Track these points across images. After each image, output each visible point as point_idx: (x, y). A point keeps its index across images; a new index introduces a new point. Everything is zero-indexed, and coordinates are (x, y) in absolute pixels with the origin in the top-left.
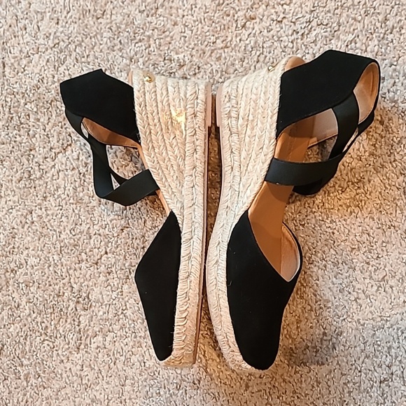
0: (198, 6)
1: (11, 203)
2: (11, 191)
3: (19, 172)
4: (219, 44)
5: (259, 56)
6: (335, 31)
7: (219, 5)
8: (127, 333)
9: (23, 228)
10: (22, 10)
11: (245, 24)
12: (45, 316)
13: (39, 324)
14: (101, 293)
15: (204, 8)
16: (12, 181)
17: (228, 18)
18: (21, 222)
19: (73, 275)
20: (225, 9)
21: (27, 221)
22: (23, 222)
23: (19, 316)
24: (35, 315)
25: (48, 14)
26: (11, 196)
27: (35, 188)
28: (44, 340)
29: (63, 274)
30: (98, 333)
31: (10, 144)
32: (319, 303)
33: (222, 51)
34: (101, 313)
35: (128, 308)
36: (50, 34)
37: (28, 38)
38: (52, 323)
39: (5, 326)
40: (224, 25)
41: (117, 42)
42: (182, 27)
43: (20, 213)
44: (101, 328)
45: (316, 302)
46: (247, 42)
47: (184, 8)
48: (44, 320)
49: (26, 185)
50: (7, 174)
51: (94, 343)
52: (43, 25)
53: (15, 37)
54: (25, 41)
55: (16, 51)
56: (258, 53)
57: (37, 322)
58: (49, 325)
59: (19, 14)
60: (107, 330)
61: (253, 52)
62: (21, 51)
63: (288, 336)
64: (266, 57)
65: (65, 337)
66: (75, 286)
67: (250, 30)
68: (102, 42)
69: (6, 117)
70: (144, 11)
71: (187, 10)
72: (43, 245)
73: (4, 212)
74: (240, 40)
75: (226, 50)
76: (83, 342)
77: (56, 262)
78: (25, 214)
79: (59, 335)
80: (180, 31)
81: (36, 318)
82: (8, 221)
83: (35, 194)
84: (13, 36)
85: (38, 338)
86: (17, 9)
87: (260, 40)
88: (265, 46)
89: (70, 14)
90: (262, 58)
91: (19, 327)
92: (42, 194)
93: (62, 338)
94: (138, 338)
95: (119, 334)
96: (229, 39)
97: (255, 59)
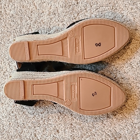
0: (60, 13)
1: (63, 129)
2: (59, 125)
3: (56, 116)
4: (76, 15)
5: (90, 5)
7: (65, 7)
9: (74, 132)
10: (14, 70)
11: (77, 2)
14: (119, 125)
15: (62, 12)
16: (57, 121)
17: (71, 6)
18: (72, 131)
19: (105, 130)
20: (68, 5)
21: (73, 128)
22: (72, 130)
26: (61, 126)
27: (65, 115)
29: (101, 133)
31: (45, 110)
33: (79, 16)
34: (126, 132)
35: (133, 120)
40: (72, 9)
42: (61, 23)
43: (69, 128)
44: (133, 137)
47: (57, 18)
49: (62, 117)
50: (53, 121)
60: (135, 135)
67: (81, 2)
70: (47, 32)
71: (58, 18)
72: (86, 131)
73: (64, 134)
75: (79, 14)
77: (95, 132)
78: (70, 127)
80: (62, 25)
82: (68, 135)
83: (67, 117)
86: (13, 72)
90: (92, 4)
92: (69, 115)
96: (77, 11)
97: (90, 7)
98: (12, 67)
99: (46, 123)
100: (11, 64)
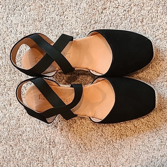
0: (81, 8)
1: (16, 106)
2: (15, 101)
4: (93, 22)
5: (111, 24)
6: (142, 7)
7: (90, 6)
8: (73, 155)
9: (22, 116)
10: (9, 24)
11: (102, 11)
12: (37, 153)
13: (35, 156)
14: (59, 139)
15: (84, 8)
17: (95, 11)
18: (21, 113)
19: (46, 133)
20: (93, 7)
21: (24, 112)
23: (26, 155)
24: (32, 153)
25: (20, 24)
26: (16, 103)
28: (38, 164)
29: (42, 133)
30: (61, 157)
31: (12, 81)
32: (156, 128)
33: (94, 25)
34: (61, 148)
35: (72, 144)
36: (22, 32)
37: (13, 35)
38: (41, 155)
39: (21, 160)
40: (94, 14)
41: (49, 30)
42: (76, 18)
43: (20, 110)
44: (62, 155)
45: (155, 128)
46: (105, 19)
47: (75, 10)
48: (37, 155)
50: (12, 94)
51: (60, 161)
52: (18, 29)
53: (8, 36)
54: (12, 37)
55: (9, 42)
56: (110, 23)
57: (34, 156)
58: (39, 156)
59: (8, 26)
60: (64, 155)
61: (108, 23)
62: (11, 41)
63: (145, 146)
64: (114, 24)
65: (47, 161)
66: (47, 137)
67: (105, 14)
68: (43, 31)
69: (9, 70)
70: (58, 14)
71: (77, 11)
72: (32, 122)
73: (14, 110)
74: (101, 19)
75: (96, 24)
76: (55, 162)
77: (38, 128)
78: (22, 110)
79: (44, 160)
80: (75, 20)
81: (33, 154)
82: (16, 114)
84: (7, 36)
85: (35, 163)
86: (7, 25)
87: (110, 17)
88: (112, 19)
89: (29, 22)
90: (112, 25)
91: (27, 159)
93: (46, 161)
94: (78, 156)
95: (70, 156)
96: (97, 19)
97: (109, 26)
98: (9, 20)
99: (6, 91)
100: (9, 16)
